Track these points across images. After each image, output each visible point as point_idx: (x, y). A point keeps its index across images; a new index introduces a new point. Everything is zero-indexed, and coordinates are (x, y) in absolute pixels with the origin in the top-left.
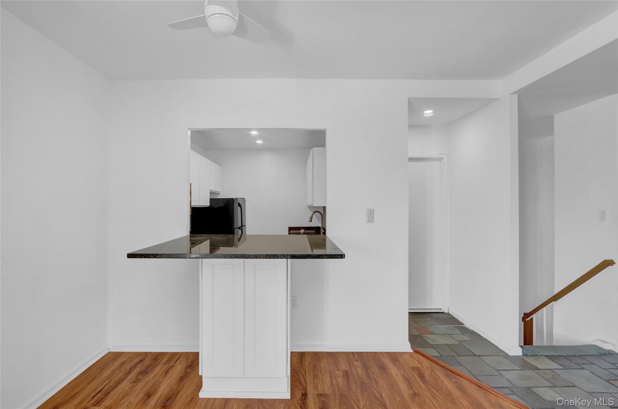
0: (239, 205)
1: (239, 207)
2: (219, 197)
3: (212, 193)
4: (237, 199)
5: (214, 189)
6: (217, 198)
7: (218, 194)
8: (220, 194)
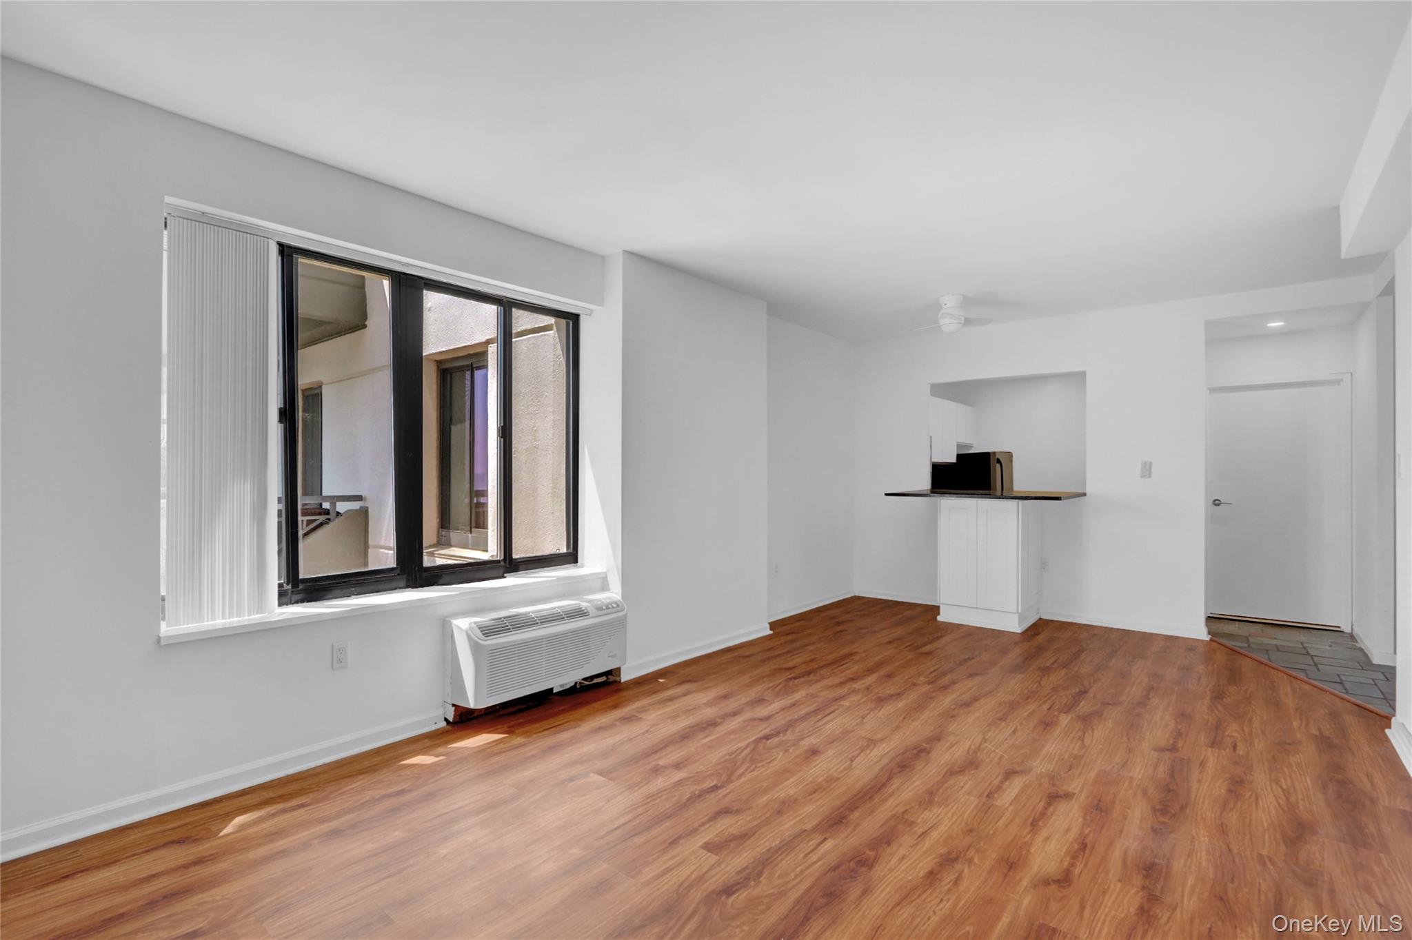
0: (999, 461)
1: (998, 465)
2: (972, 451)
3: (959, 446)
4: (994, 453)
5: (964, 440)
6: (970, 452)
7: (971, 447)
8: (972, 447)
